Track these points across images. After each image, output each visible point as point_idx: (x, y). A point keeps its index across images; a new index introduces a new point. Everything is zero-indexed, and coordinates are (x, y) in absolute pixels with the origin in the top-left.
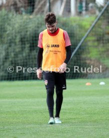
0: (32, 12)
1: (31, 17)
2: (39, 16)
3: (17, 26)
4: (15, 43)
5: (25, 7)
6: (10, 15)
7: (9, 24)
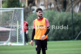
0: (65, 11)
1: (65, 13)
2: (68, 13)
3: (58, 17)
4: (58, 24)
5: (62, 9)
6: (55, 12)
7: (55, 16)
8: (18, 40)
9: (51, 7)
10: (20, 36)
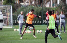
8: (8, 25)
9: (32, 3)
10: (10, 22)
